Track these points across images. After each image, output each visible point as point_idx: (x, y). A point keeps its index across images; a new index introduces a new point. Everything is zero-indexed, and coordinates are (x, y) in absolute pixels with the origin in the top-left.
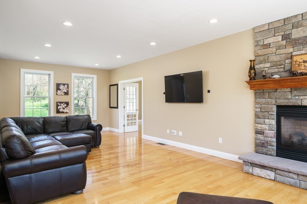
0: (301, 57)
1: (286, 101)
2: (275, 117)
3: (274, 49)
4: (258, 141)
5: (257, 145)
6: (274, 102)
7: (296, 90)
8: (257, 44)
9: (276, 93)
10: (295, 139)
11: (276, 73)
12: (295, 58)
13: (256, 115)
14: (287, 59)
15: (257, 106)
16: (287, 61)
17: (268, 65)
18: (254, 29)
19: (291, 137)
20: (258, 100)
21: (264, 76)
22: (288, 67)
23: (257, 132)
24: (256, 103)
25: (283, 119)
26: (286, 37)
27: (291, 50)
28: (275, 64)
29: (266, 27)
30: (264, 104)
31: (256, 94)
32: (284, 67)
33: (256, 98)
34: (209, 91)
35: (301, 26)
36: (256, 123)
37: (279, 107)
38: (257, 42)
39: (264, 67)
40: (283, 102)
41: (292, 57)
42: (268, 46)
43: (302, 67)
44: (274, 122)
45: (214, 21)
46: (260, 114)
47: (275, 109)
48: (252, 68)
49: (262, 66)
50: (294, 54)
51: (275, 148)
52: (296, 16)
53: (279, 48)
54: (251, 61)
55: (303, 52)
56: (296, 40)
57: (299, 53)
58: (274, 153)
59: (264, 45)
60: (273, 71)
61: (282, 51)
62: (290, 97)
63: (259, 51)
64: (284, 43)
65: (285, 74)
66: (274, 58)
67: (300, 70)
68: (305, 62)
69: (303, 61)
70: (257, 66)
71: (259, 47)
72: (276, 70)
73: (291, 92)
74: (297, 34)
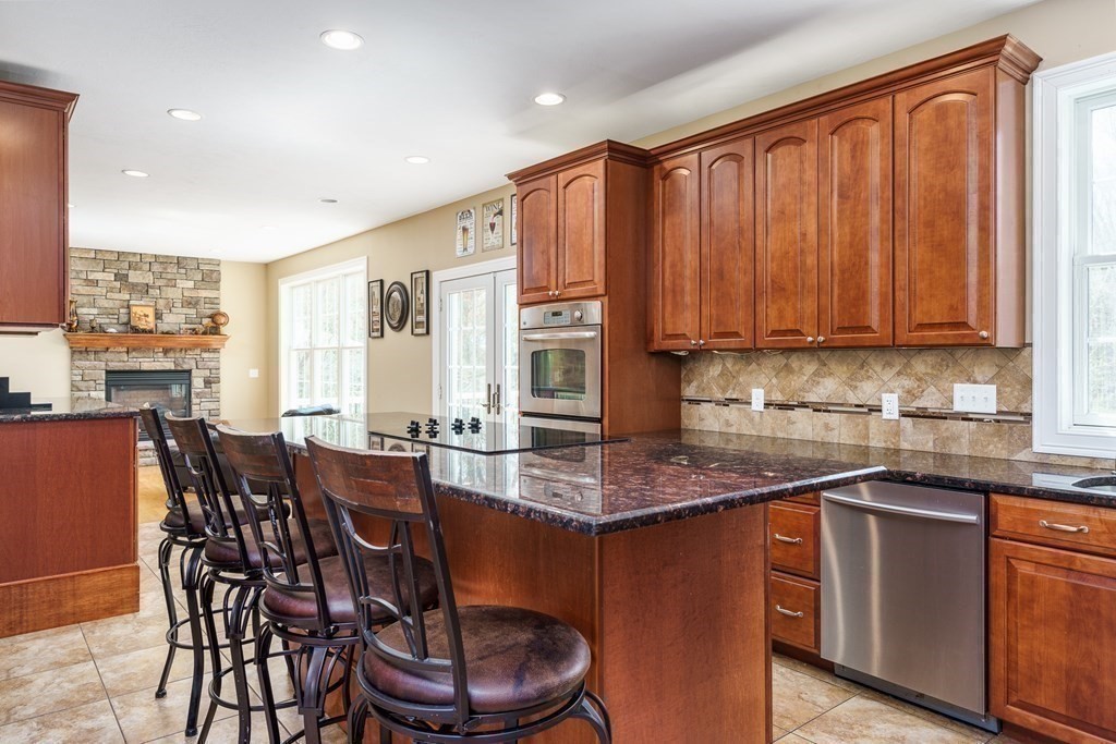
0: (142, 308)
1: (121, 364)
2: (103, 387)
3: (105, 291)
6: (103, 366)
7: (134, 350)
8: (76, 275)
9: (108, 354)
11: (110, 325)
12: (134, 309)
13: (73, 385)
14: (123, 307)
15: (75, 372)
16: (122, 311)
17: (95, 311)
20: (77, 363)
21: (93, 328)
22: (124, 319)
24: (73, 367)
25: (113, 391)
26: (119, 277)
27: (127, 297)
28: (107, 312)
29: (93, 255)
30: (88, 368)
31: (73, 353)
32: (119, 319)
33: (72, 360)
35: (140, 269)
37: (108, 372)
38: (77, 272)
39: (89, 313)
40: (115, 365)
41: (128, 307)
42: (95, 283)
43: (143, 322)
46: (82, 385)
47: (104, 376)
48: (74, 313)
49: (85, 310)
50: (131, 302)
52: (135, 254)
53: (111, 290)
54: (72, 302)
55: (142, 302)
56: (137, 285)
57: (137, 303)
59: (87, 279)
60: (102, 321)
61: (116, 296)
62: (126, 359)
63: (80, 287)
64: (118, 284)
65: (121, 328)
66: (105, 304)
67: (142, 325)
68: (146, 316)
69: (143, 314)
70: (80, 311)
71: (79, 282)
72: (107, 321)
73: (128, 352)
74: (134, 277)
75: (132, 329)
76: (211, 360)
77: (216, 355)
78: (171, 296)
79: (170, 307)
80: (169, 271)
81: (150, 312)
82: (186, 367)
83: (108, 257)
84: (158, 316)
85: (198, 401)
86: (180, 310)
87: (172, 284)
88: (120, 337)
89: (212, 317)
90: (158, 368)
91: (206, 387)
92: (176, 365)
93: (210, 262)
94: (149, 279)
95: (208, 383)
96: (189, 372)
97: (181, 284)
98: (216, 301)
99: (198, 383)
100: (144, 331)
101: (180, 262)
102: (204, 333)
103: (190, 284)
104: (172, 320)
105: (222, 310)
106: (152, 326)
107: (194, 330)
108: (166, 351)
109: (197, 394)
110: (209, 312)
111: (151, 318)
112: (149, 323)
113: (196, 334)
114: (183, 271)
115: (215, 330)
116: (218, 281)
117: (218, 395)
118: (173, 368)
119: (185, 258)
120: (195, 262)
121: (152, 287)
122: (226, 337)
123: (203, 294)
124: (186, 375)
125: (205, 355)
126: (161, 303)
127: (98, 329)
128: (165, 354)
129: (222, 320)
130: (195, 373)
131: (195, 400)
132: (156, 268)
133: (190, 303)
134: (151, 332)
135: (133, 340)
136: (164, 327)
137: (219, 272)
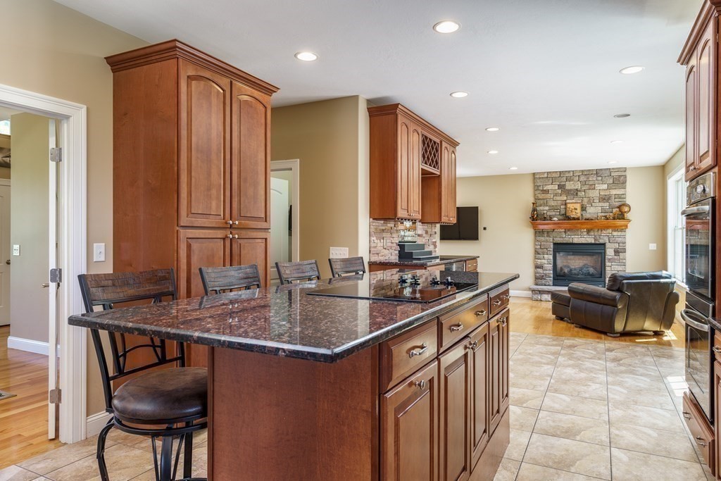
0: (574, 205)
1: (562, 239)
2: (552, 253)
3: (552, 196)
4: (538, 275)
5: (536, 278)
6: (551, 240)
7: (569, 230)
8: (536, 188)
9: (554, 232)
10: (566, 270)
11: (554, 216)
12: (569, 205)
13: (536, 251)
14: (562, 205)
15: (537, 243)
16: (562, 207)
17: (547, 208)
18: (534, 174)
19: (561, 269)
20: (538, 238)
21: (545, 218)
22: (563, 212)
23: (537, 267)
24: (536, 240)
25: (558, 254)
26: (560, 187)
27: (565, 198)
28: (553, 208)
29: (546, 175)
30: (544, 241)
31: (536, 233)
32: (560, 212)
33: (535, 236)
34: (485, 229)
35: (573, 180)
36: (536, 259)
37: (555, 244)
38: (538, 186)
39: (543, 209)
40: (558, 240)
41: (566, 204)
42: (547, 192)
43: (574, 213)
44: (551, 257)
46: (540, 251)
47: (552, 246)
48: (534, 210)
49: (541, 208)
50: (567, 201)
51: (552, 279)
52: (569, 172)
53: (556, 195)
54: (533, 204)
55: (574, 201)
56: (570, 190)
57: (571, 201)
58: (551, 283)
59: (543, 190)
60: (551, 214)
61: (558, 198)
62: (564, 236)
63: (539, 195)
64: (560, 191)
65: (561, 217)
66: (552, 203)
67: (573, 215)
68: (576, 209)
69: (574, 208)
70: (538, 209)
71: (539, 192)
72: (554, 213)
73: (565, 232)
74: (569, 186)
75: (567, 218)
76: (619, 237)
77: (623, 234)
78: (591, 195)
79: (591, 202)
80: (590, 179)
81: (578, 206)
82: (601, 241)
83: (554, 175)
84: (583, 209)
85: (610, 264)
86: (597, 204)
87: (592, 187)
88: (559, 223)
89: (619, 207)
90: (583, 242)
91: (615, 255)
92: (595, 240)
93: (619, 170)
94: (578, 186)
95: (617, 252)
96: (604, 244)
97: (598, 187)
98: (622, 196)
99: (610, 252)
100: (574, 219)
101: (598, 173)
102: (614, 219)
103: (605, 186)
104: (592, 211)
105: (627, 202)
106: (579, 215)
107: (606, 216)
108: (588, 231)
109: (609, 259)
110: (618, 204)
111: (579, 211)
112: (578, 213)
113: (607, 219)
114: (600, 178)
115: (621, 216)
116: (625, 182)
117: (624, 261)
118: (593, 242)
119: (601, 170)
120: (608, 171)
121: (580, 191)
122: (629, 221)
123: (614, 192)
124: (602, 246)
125: (615, 233)
126: (586, 200)
127: (549, 218)
128: (588, 233)
129: (626, 209)
130: (608, 245)
131: (608, 264)
132: (582, 178)
133: (604, 199)
134: (578, 219)
135: (567, 224)
136: (587, 215)
137: (625, 177)
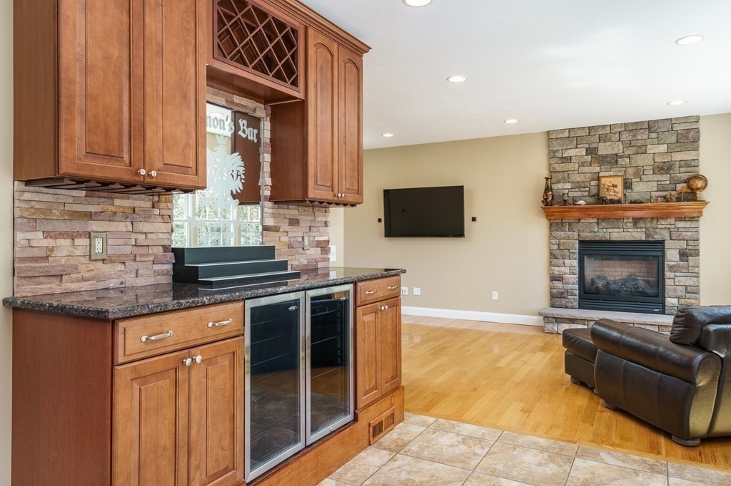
0: (611, 179)
1: (592, 234)
2: (577, 256)
3: (577, 166)
4: (554, 291)
5: (552, 296)
6: (576, 237)
7: (604, 220)
8: (552, 154)
9: (580, 224)
10: (600, 284)
11: (581, 198)
12: (603, 181)
13: (551, 254)
14: (593, 180)
15: (553, 241)
16: (592, 183)
17: (569, 186)
18: (548, 133)
19: (593, 282)
20: (555, 234)
21: (565, 201)
22: (594, 191)
23: (553, 278)
24: (551, 236)
25: (586, 260)
26: (591, 151)
27: (598, 169)
28: (578, 186)
29: (566, 134)
30: (564, 238)
31: (551, 225)
32: (589, 191)
33: (551, 231)
34: (474, 219)
35: (610, 140)
36: (551, 265)
37: (581, 242)
38: (554, 152)
39: (562, 187)
40: (587, 236)
41: (598, 179)
42: (568, 160)
43: (612, 193)
44: (576, 263)
45: (512, 121)
46: (558, 253)
47: (577, 246)
48: (548, 189)
49: (560, 186)
50: (601, 174)
51: (577, 297)
52: (604, 127)
53: (583, 164)
54: (547, 179)
55: (611, 173)
56: (606, 156)
57: (607, 174)
58: (576, 304)
59: (562, 158)
60: (575, 194)
61: (587, 169)
62: (596, 230)
63: (556, 165)
64: (589, 158)
65: (591, 200)
66: (576, 177)
67: (610, 195)
68: (615, 186)
69: (612, 185)
70: (555, 187)
71: (556, 160)
72: (579, 194)
73: (598, 223)
74: (604, 149)
75: (600, 200)
76: (687, 229)
77: (694, 224)
78: (640, 163)
79: (639, 173)
80: (639, 137)
81: (619, 182)
82: (657, 237)
83: (579, 133)
84: (627, 185)
85: (672, 275)
86: (651, 178)
87: (642, 150)
88: (587, 209)
89: (687, 181)
90: (627, 239)
91: (681, 260)
92: (647, 235)
93: (686, 120)
94: (618, 149)
95: (684, 255)
96: (662, 243)
97: (652, 149)
98: (695, 163)
99: (672, 256)
100: (612, 201)
101: (651, 126)
102: (679, 200)
103: (663, 148)
104: (641, 188)
105: (701, 173)
106: (620, 195)
107: (665, 197)
108: (636, 221)
109: (671, 267)
110: (685, 176)
111: (620, 188)
112: (618, 192)
113: (667, 201)
114: (654, 135)
115: (691, 194)
116: (697, 140)
117: (696, 270)
118: (644, 238)
119: (657, 121)
120: (668, 123)
121: (621, 157)
122: (705, 203)
123: (678, 157)
124: (659, 246)
125: (681, 225)
126: (631, 171)
127: (571, 202)
128: (635, 225)
129: (699, 184)
130: (668, 244)
131: (668, 274)
132: (625, 137)
133: (662, 169)
134: (619, 202)
135: (601, 210)
136: (633, 196)
137: (697, 130)
